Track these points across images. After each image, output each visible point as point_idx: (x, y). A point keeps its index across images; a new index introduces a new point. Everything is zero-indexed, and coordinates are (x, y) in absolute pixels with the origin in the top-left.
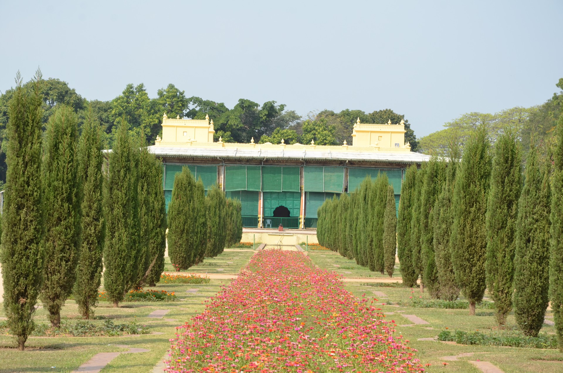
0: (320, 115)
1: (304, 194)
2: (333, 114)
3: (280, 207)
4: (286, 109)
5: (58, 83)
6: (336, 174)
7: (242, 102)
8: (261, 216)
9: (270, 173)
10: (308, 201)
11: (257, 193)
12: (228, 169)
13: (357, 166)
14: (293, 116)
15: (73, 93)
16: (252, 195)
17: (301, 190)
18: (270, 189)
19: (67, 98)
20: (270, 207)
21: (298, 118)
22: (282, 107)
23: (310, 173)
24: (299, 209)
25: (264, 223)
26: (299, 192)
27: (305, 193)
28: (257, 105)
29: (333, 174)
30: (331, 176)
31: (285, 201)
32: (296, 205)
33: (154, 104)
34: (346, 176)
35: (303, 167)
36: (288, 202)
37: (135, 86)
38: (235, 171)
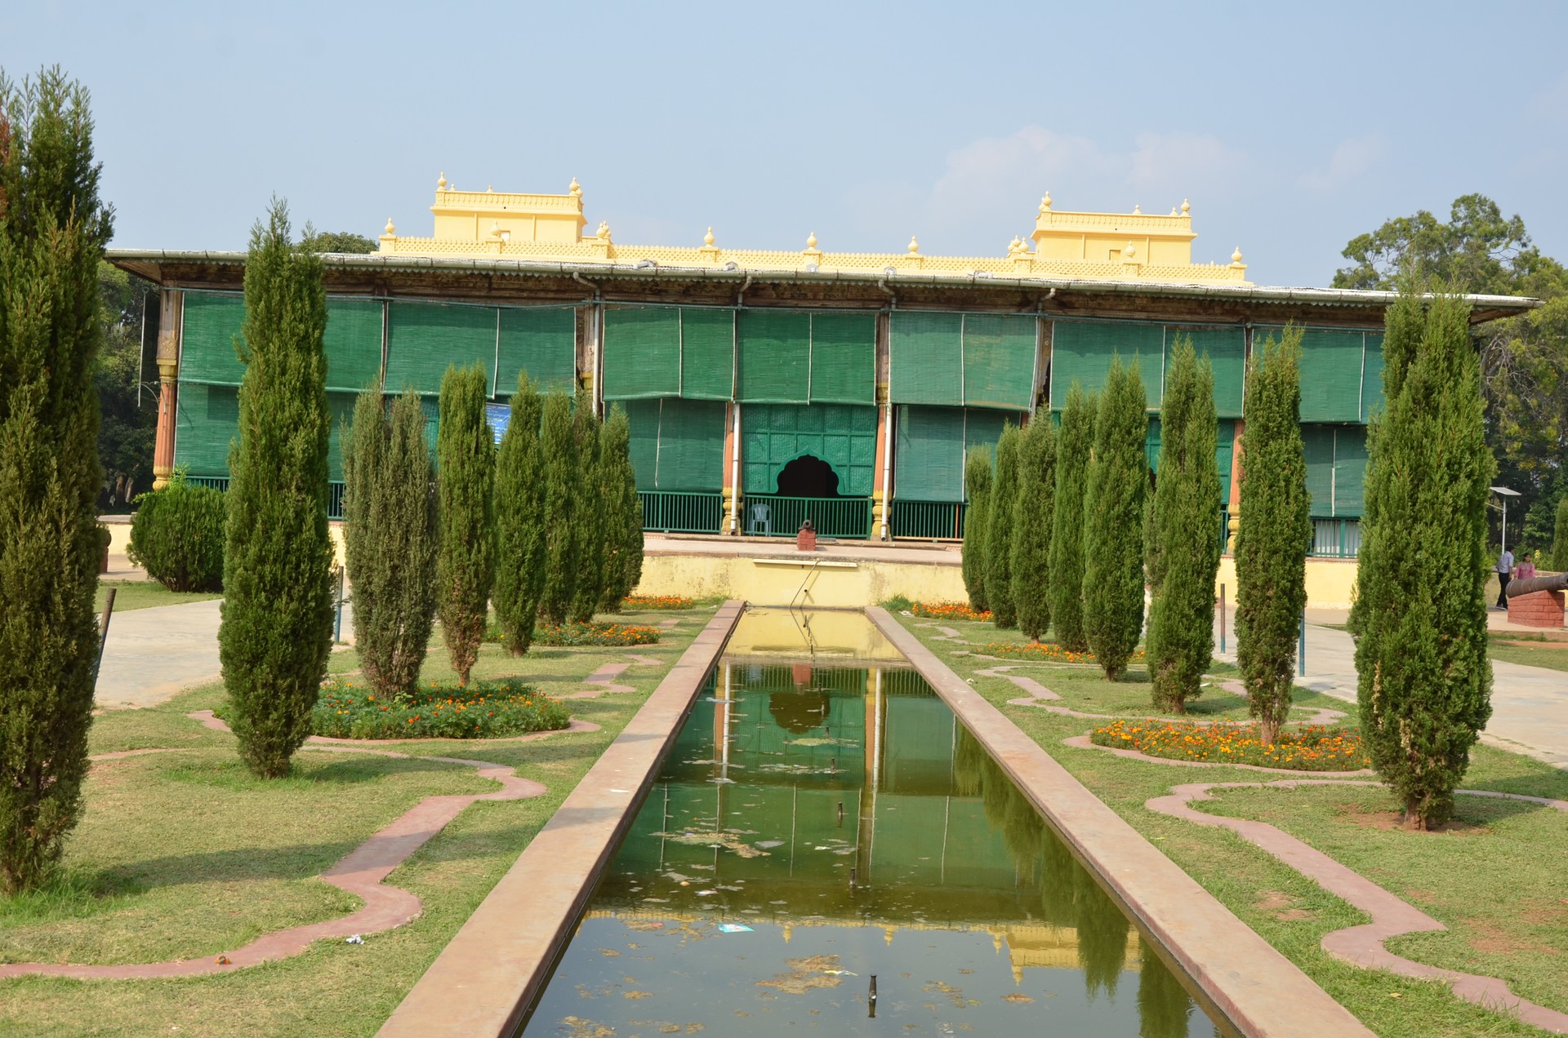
1: (889, 413)
3: (801, 458)
6: (1009, 339)
8: (732, 491)
9: (768, 337)
10: (903, 440)
11: (718, 409)
12: (612, 318)
13: (1082, 312)
16: (699, 416)
17: (878, 398)
18: (767, 395)
20: (764, 458)
23: (913, 335)
24: (872, 467)
25: (744, 516)
26: (872, 406)
27: (896, 407)
29: (998, 340)
30: (990, 346)
31: (818, 440)
32: (860, 455)
34: (1044, 350)
35: (886, 315)
36: (831, 441)
38: (638, 326)
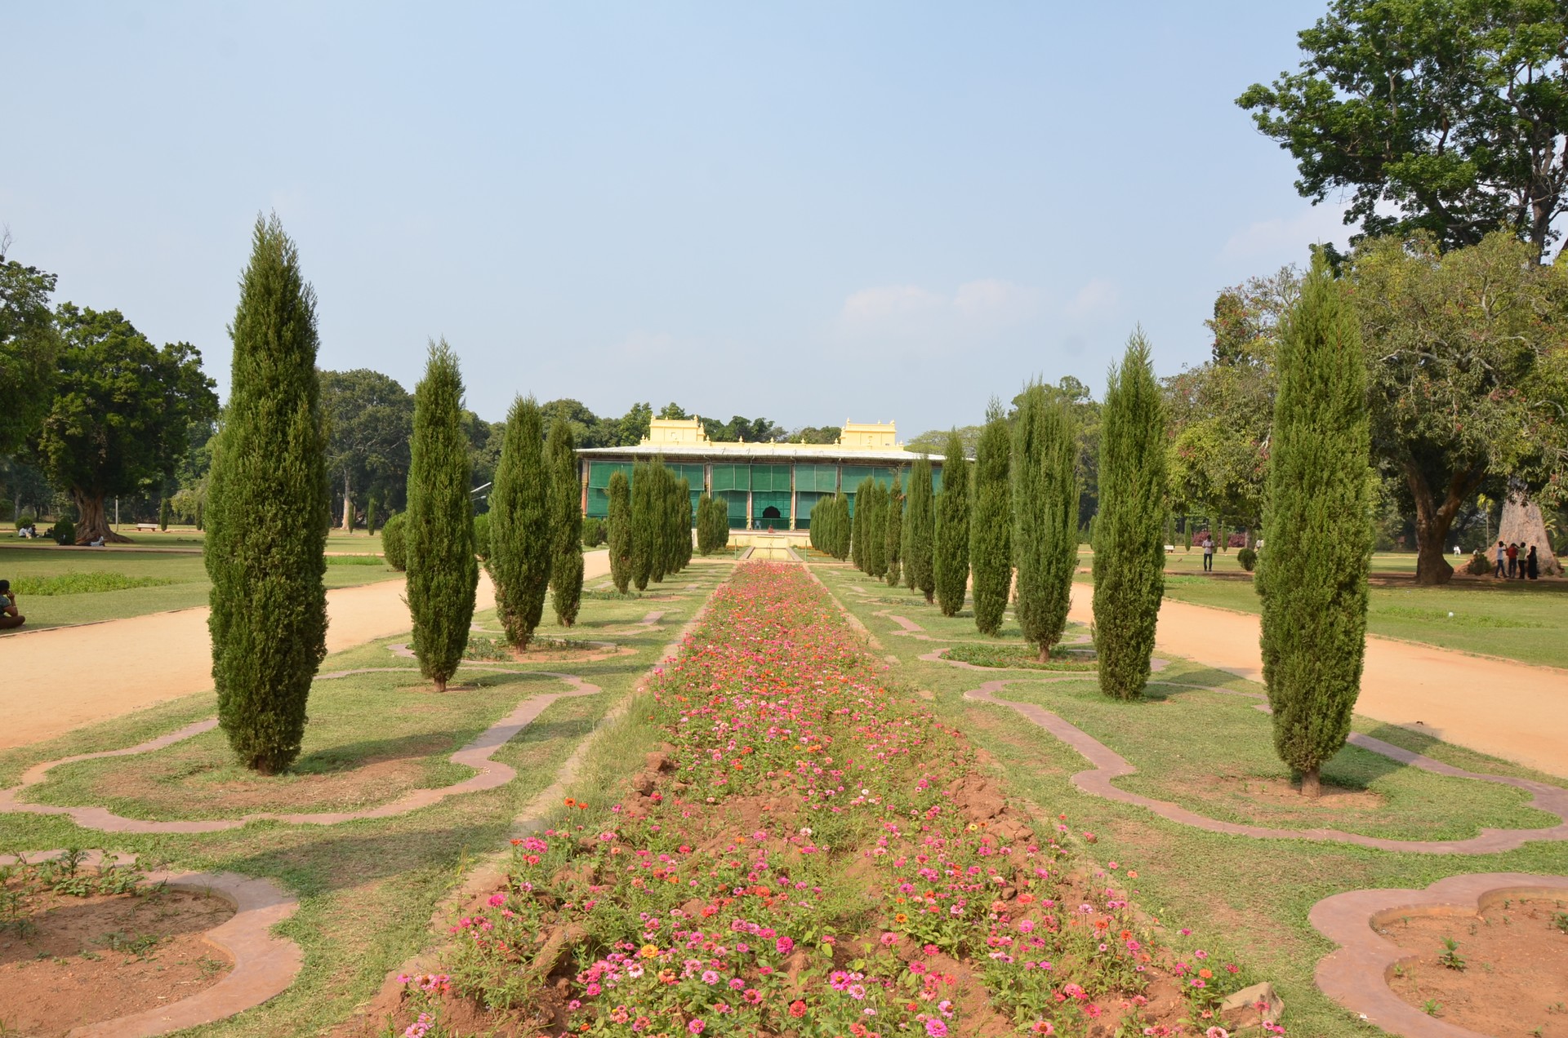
3: (770, 507)
4: (774, 426)
8: (749, 517)
9: (759, 472)
10: (799, 502)
11: (745, 493)
12: (715, 467)
13: (850, 464)
15: (586, 411)
17: (791, 490)
18: (759, 489)
19: (581, 416)
20: (759, 507)
21: (785, 433)
22: (771, 423)
23: (801, 471)
24: (790, 509)
27: (796, 492)
29: (826, 472)
30: (823, 474)
31: (774, 502)
32: (787, 506)
34: (839, 475)
35: (793, 465)
36: (778, 502)
37: (642, 405)
38: (723, 469)
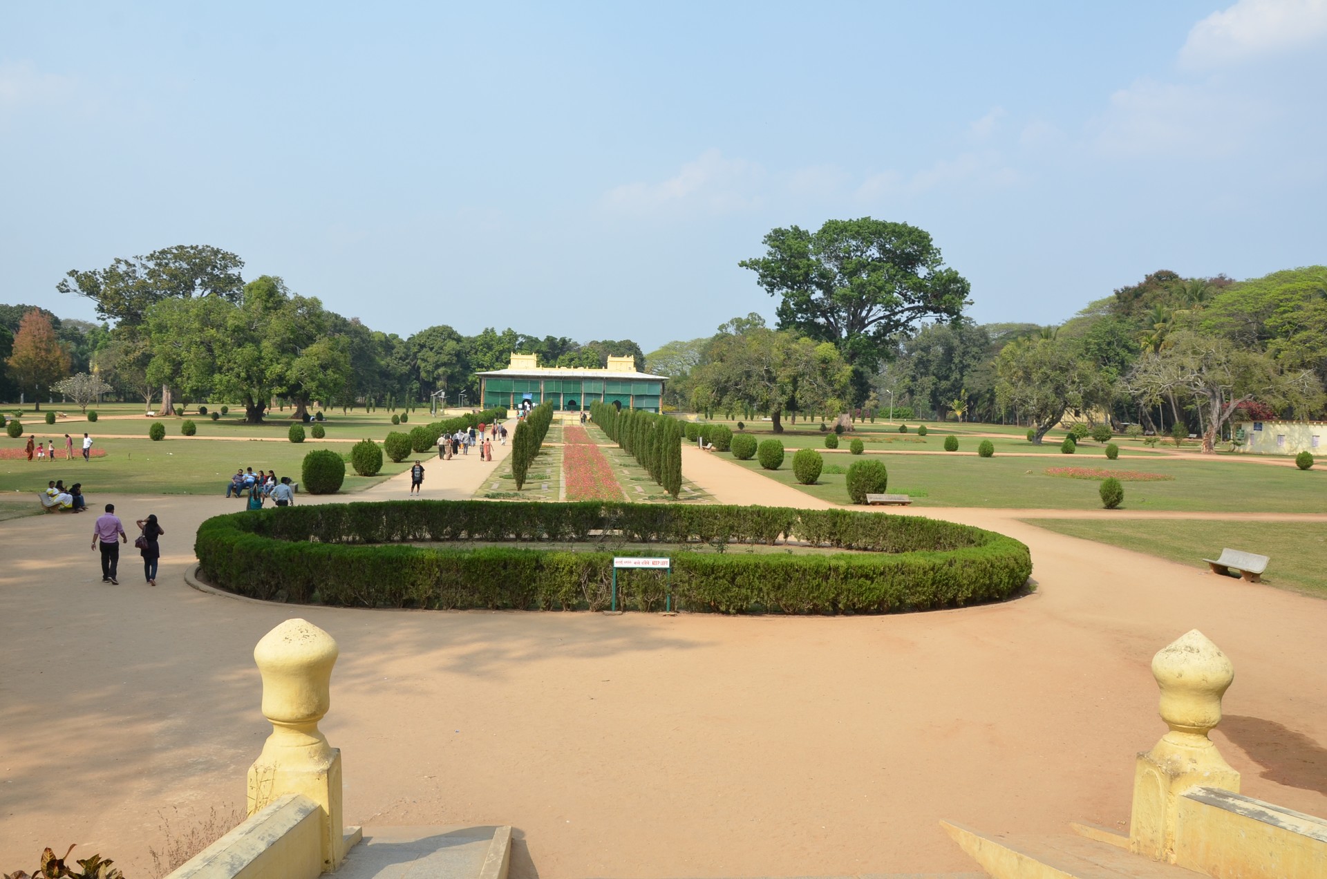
0: (591, 343)
1: (583, 394)
2: (598, 343)
3: (571, 400)
5: (448, 327)
6: (599, 384)
7: (548, 337)
8: (562, 405)
9: (566, 384)
10: (585, 397)
11: (560, 394)
12: (545, 381)
13: (610, 380)
14: (576, 344)
16: (557, 395)
17: (582, 392)
18: (566, 392)
19: (453, 336)
20: (566, 400)
21: (579, 345)
22: (570, 340)
23: (587, 383)
24: (581, 401)
25: (563, 408)
28: (556, 339)
31: (574, 398)
32: (579, 399)
33: (500, 339)
34: (604, 385)
35: (583, 380)
38: (548, 382)
